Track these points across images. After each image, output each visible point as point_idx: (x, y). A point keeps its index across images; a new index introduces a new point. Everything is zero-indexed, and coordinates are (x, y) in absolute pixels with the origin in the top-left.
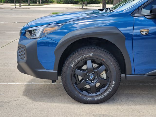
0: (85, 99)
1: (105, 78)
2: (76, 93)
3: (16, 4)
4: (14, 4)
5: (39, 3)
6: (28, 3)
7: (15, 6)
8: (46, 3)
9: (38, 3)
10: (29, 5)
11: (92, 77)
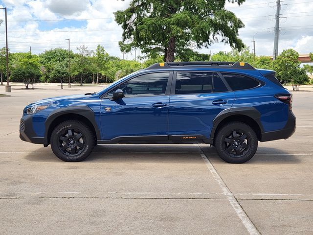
0: (67, 158)
1: (82, 143)
2: (61, 154)
3: (63, 84)
4: (60, 84)
5: (96, 83)
6: (79, 82)
7: (62, 86)
8: (105, 83)
9: (93, 82)
10: (82, 85)
11: (72, 142)
